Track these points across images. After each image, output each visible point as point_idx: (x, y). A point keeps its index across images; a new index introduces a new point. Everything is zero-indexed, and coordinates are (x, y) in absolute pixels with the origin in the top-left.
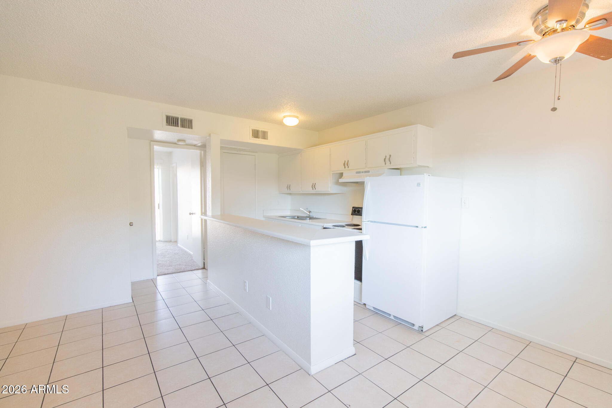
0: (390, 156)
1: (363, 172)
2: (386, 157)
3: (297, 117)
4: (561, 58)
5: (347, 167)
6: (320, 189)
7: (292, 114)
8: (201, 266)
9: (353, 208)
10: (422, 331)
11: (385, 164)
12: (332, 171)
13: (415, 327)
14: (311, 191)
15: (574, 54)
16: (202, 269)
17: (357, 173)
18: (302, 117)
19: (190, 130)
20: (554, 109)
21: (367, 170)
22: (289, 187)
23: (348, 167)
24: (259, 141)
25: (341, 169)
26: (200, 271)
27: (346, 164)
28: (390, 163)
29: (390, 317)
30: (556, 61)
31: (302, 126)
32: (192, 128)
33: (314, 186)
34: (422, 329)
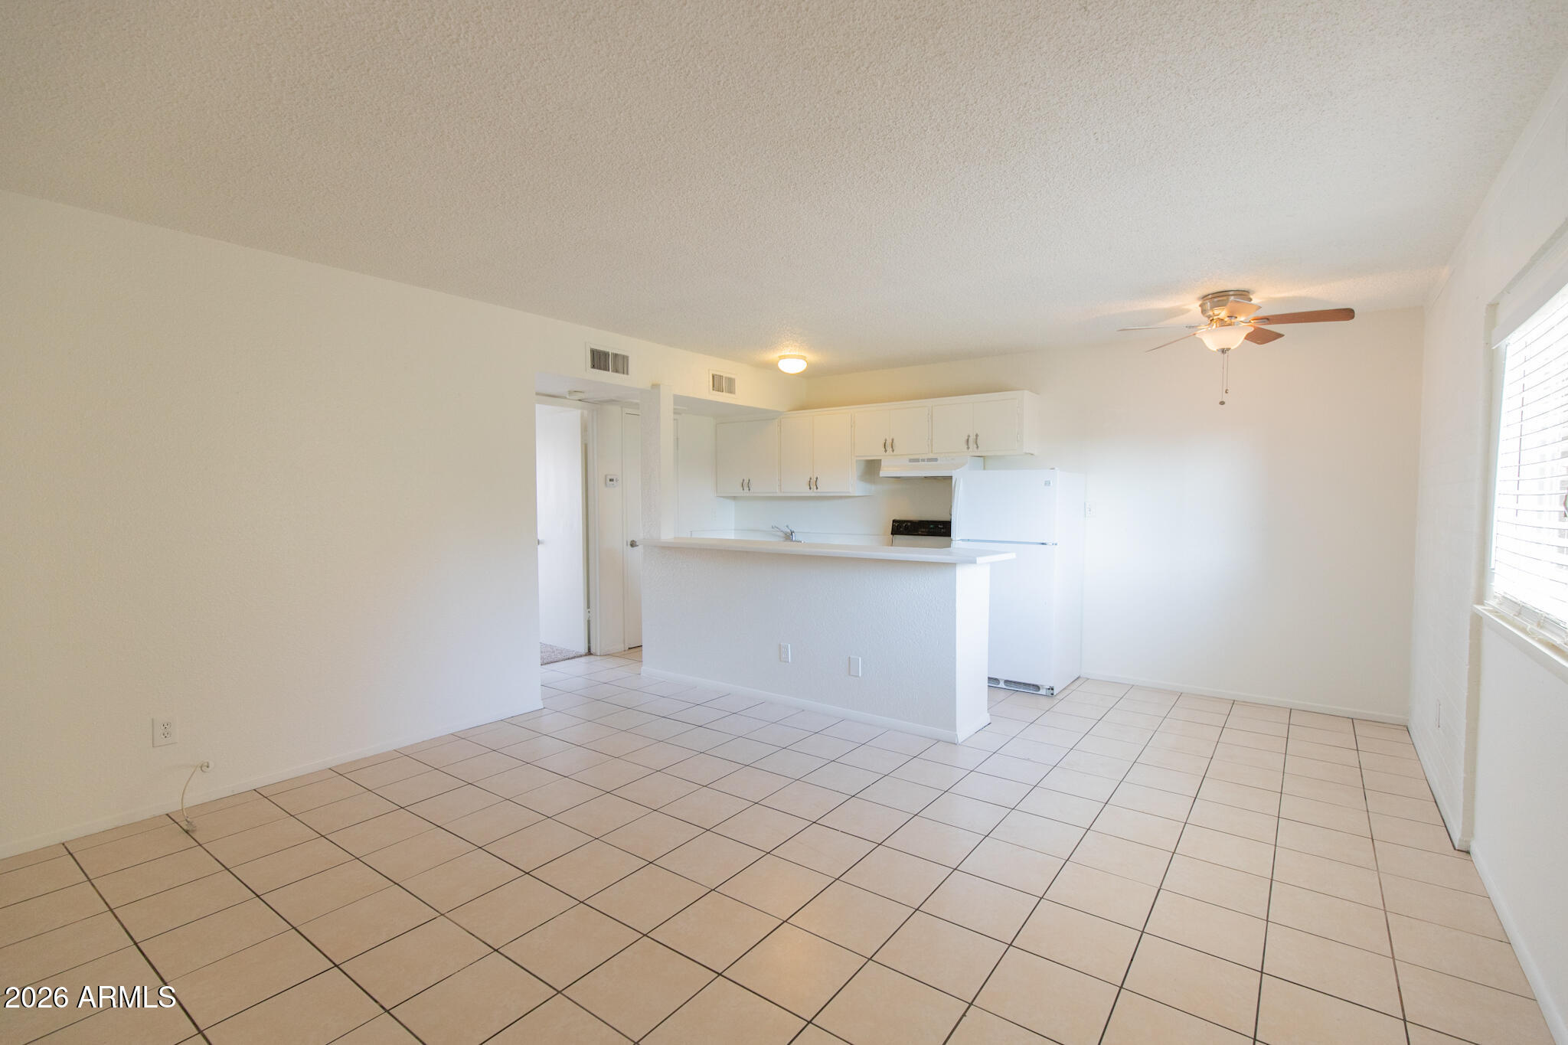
0: (977, 435)
1: (923, 460)
2: (969, 436)
3: (804, 358)
4: (1228, 349)
5: (889, 449)
6: (824, 488)
7: (797, 353)
8: (583, 650)
9: (894, 521)
10: (1052, 694)
11: (968, 448)
12: (857, 456)
13: (1041, 690)
14: (804, 491)
15: (1243, 342)
16: (586, 655)
17: (911, 460)
18: (813, 357)
19: (625, 376)
20: (1222, 403)
21: (931, 456)
22: (746, 485)
23: (893, 451)
24: (723, 397)
25: (876, 453)
26: (583, 659)
27: (888, 445)
28: (978, 447)
29: (998, 686)
30: (1223, 351)
31: (811, 374)
32: (627, 374)
33: (813, 483)
34: (1052, 692)
